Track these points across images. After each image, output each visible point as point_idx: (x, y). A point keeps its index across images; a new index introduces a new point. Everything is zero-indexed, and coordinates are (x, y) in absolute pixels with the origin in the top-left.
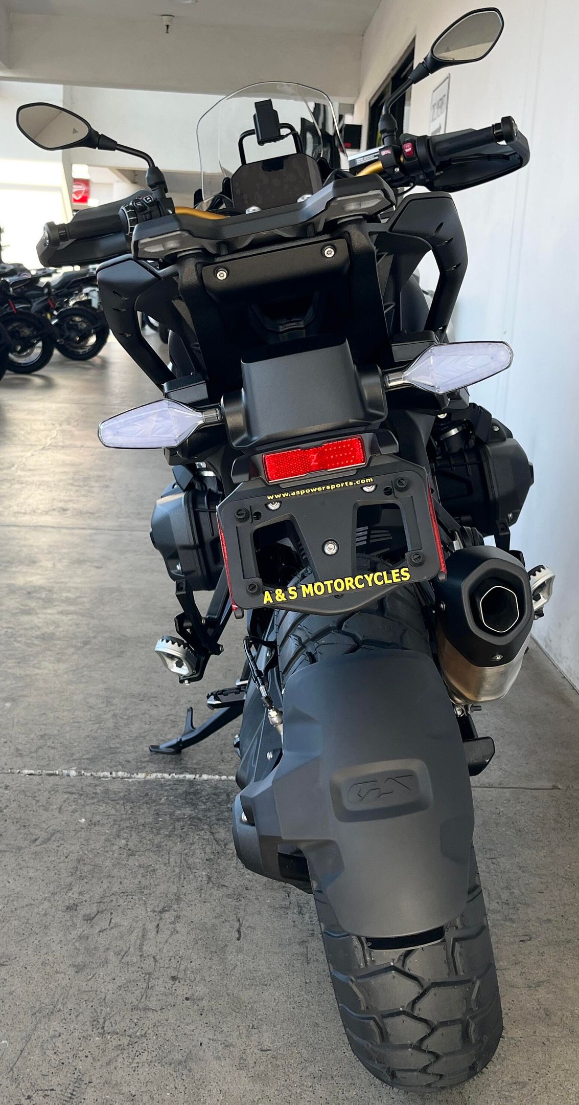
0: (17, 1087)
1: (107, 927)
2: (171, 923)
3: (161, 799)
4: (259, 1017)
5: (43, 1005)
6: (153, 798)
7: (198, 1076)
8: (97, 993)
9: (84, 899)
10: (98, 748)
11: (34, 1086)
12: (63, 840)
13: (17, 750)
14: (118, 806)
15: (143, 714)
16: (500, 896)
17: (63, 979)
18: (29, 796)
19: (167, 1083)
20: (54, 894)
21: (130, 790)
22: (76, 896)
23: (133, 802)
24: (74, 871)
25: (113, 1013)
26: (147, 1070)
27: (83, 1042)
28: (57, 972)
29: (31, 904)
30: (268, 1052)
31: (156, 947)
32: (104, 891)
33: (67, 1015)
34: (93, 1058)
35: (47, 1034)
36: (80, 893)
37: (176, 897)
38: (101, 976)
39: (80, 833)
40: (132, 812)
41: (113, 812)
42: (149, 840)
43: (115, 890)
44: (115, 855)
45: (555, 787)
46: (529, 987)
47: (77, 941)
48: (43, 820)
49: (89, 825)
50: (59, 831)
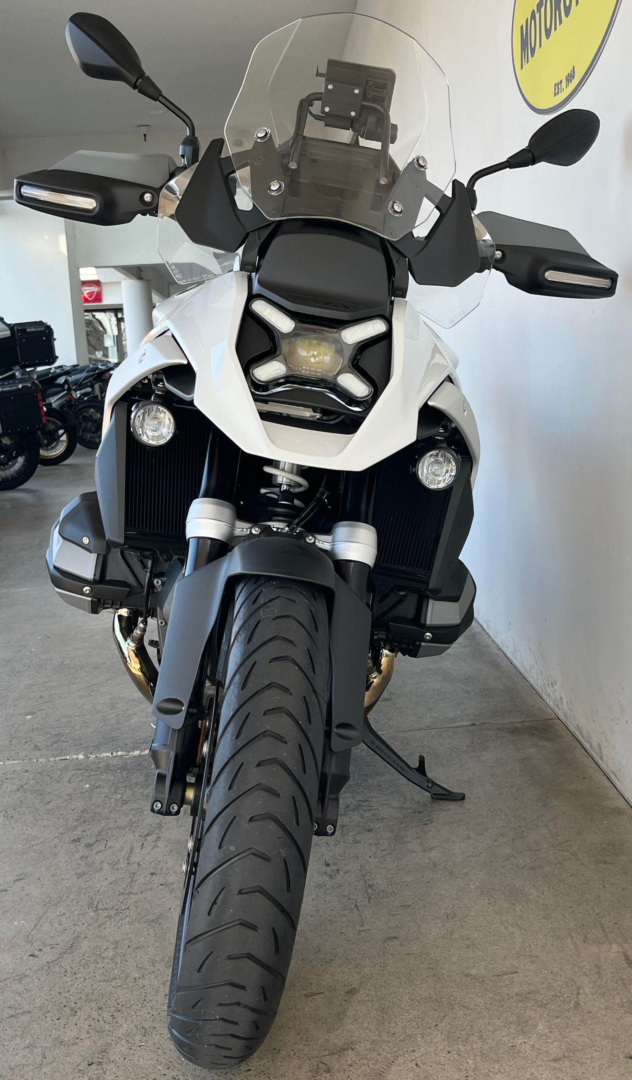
0: (31, 945)
1: (103, 849)
2: (153, 842)
3: (151, 766)
5: (52, 899)
6: (145, 766)
7: (165, 927)
9: (86, 834)
10: (102, 738)
11: (44, 944)
13: (36, 746)
14: (116, 774)
15: (142, 712)
16: (413, 798)
17: (68, 882)
18: (45, 775)
19: (142, 932)
20: (62, 834)
21: (127, 762)
22: (80, 833)
23: (128, 770)
24: (78, 818)
25: (105, 898)
26: (128, 927)
27: (81, 917)
28: (63, 879)
29: (45, 842)
31: (140, 857)
32: (102, 828)
33: (70, 903)
34: (89, 925)
35: (54, 915)
36: (83, 831)
37: (159, 826)
38: (97, 878)
39: (85, 794)
40: (127, 776)
41: (112, 778)
42: (140, 793)
43: (111, 826)
44: (112, 805)
45: (473, 725)
46: (424, 851)
47: (79, 860)
48: (56, 788)
49: (92, 788)
50: (68, 795)
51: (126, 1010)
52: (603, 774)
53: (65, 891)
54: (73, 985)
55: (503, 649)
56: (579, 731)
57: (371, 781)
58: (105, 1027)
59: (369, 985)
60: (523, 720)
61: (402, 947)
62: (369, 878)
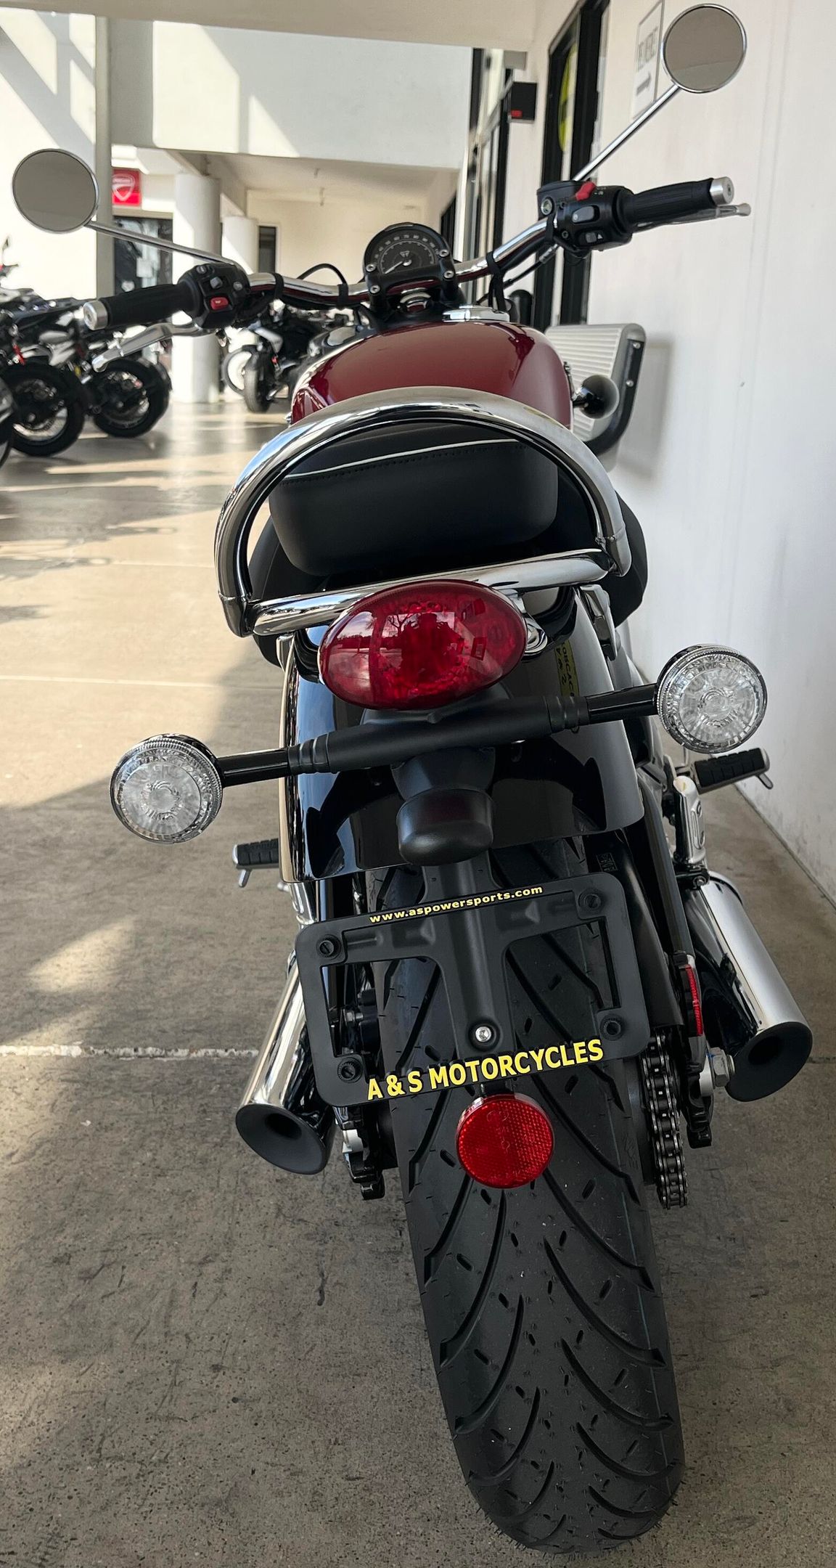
1: (116, 1289)
2: (215, 1281)
3: (211, 1089)
4: (347, 1426)
5: (7, 1416)
6: (200, 1086)
7: (245, 1524)
8: (94, 1394)
9: (82, 1245)
10: (118, 1011)
12: (54, 1153)
14: (143, 1100)
16: (722, 1228)
17: (42, 1373)
19: (196, 1536)
20: (35, 1239)
21: (163, 1075)
22: (70, 1241)
23: (167, 1094)
24: (68, 1203)
25: (117, 1426)
26: (165, 1515)
27: (65, 1474)
28: (32, 1363)
30: (358, 1482)
31: (191, 1318)
32: (115, 1232)
34: (81, 1500)
36: (76, 1237)
37: (227, 1240)
38: (101, 1369)
39: (82, 1142)
40: (165, 1108)
41: (136, 1109)
42: (189, 1152)
43: (131, 1231)
44: (135, 1176)
47: (66, 1313)
48: (26, 1123)
49: (97, 1130)
50: (48, 1141)
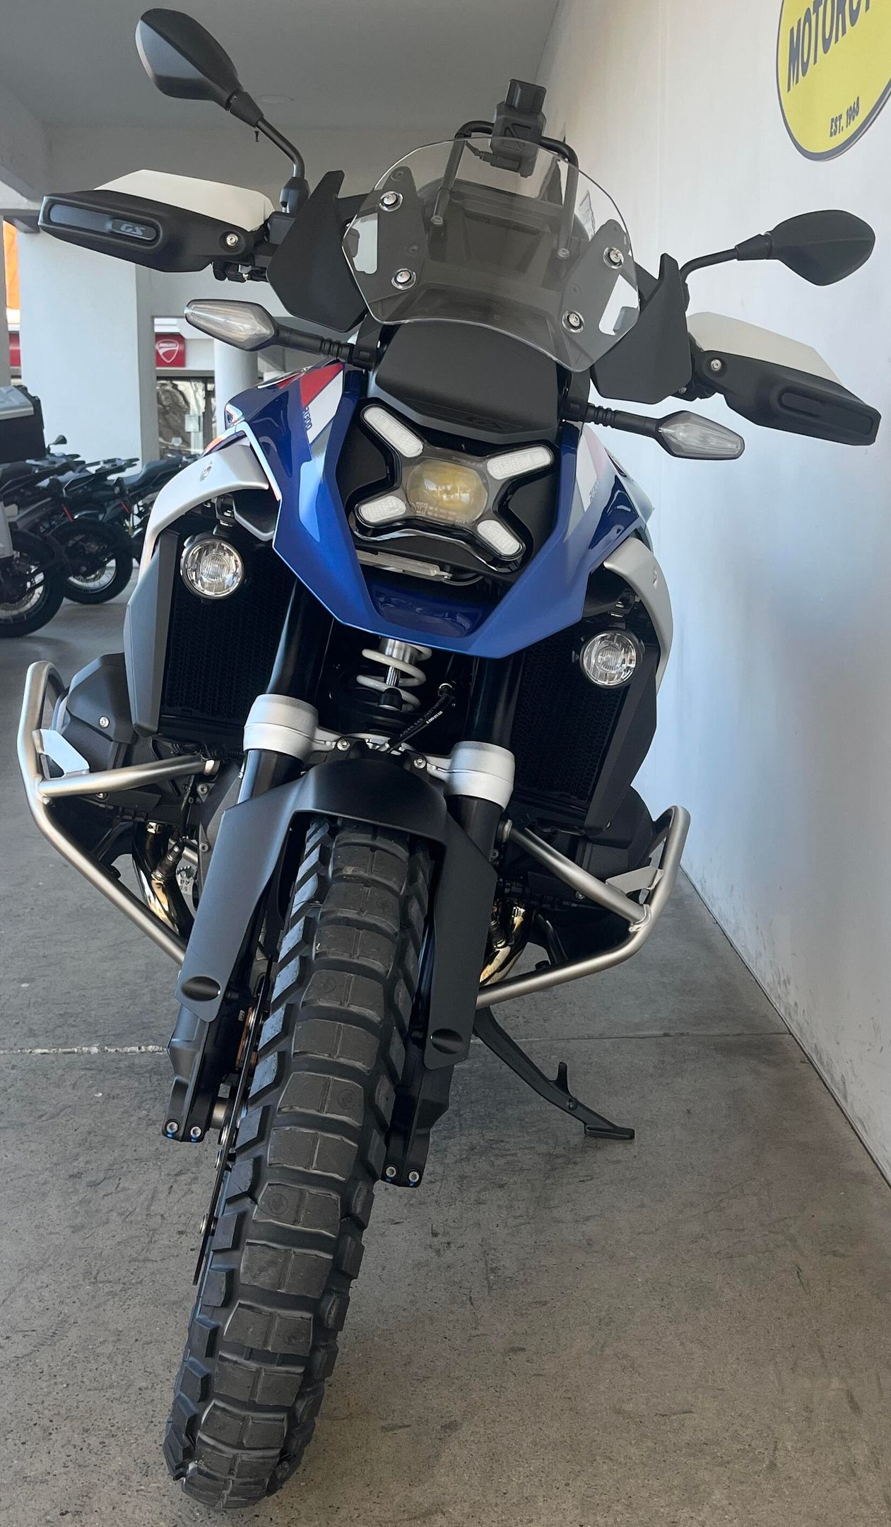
1: (114, 1191)
5: (32, 1262)
9: (90, 1167)
10: (127, 1023)
11: (13, 1329)
12: (74, 1114)
13: (31, 1030)
14: (142, 1079)
16: (568, 1142)
17: (58, 1239)
18: (39, 1075)
19: (158, 1319)
20: (56, 1164)
22: (82, 1165)
23: (161, 1075)
24: (82, 1143)
25: (109, 1265)
26: (138, 1310)
27: (72, 1291)
28: (51, 1233)
29: (30, 1175)
31: (166, 1206)
32: (115, 1159)
33: (58, 1269)
34: (82, 1304)
35: (33, 1285)
36: (87, 1163)
38: (100, 1234)
39: (94, 1107)
40: (159, 1084)
41: (136, 1084)
43: (127, 1158)
44: (133, 1125)
45: (666, 1035)
46: (576, 1221)
47: (77, 1205)
48: (54, 1096)
49: (106, 1098)
50: (70, 1106)
51: (123, 1435)
52: (846, 1121)
53: (51, 1251)
54: (50, 1393)
55: (722, 923)
56: (817, 1055)
57: (509, 1112)
58: (89, 1459)
59: (476, 1417)
60: (738, 1032)
61: (529, 1364)
62: (494, 1257)
